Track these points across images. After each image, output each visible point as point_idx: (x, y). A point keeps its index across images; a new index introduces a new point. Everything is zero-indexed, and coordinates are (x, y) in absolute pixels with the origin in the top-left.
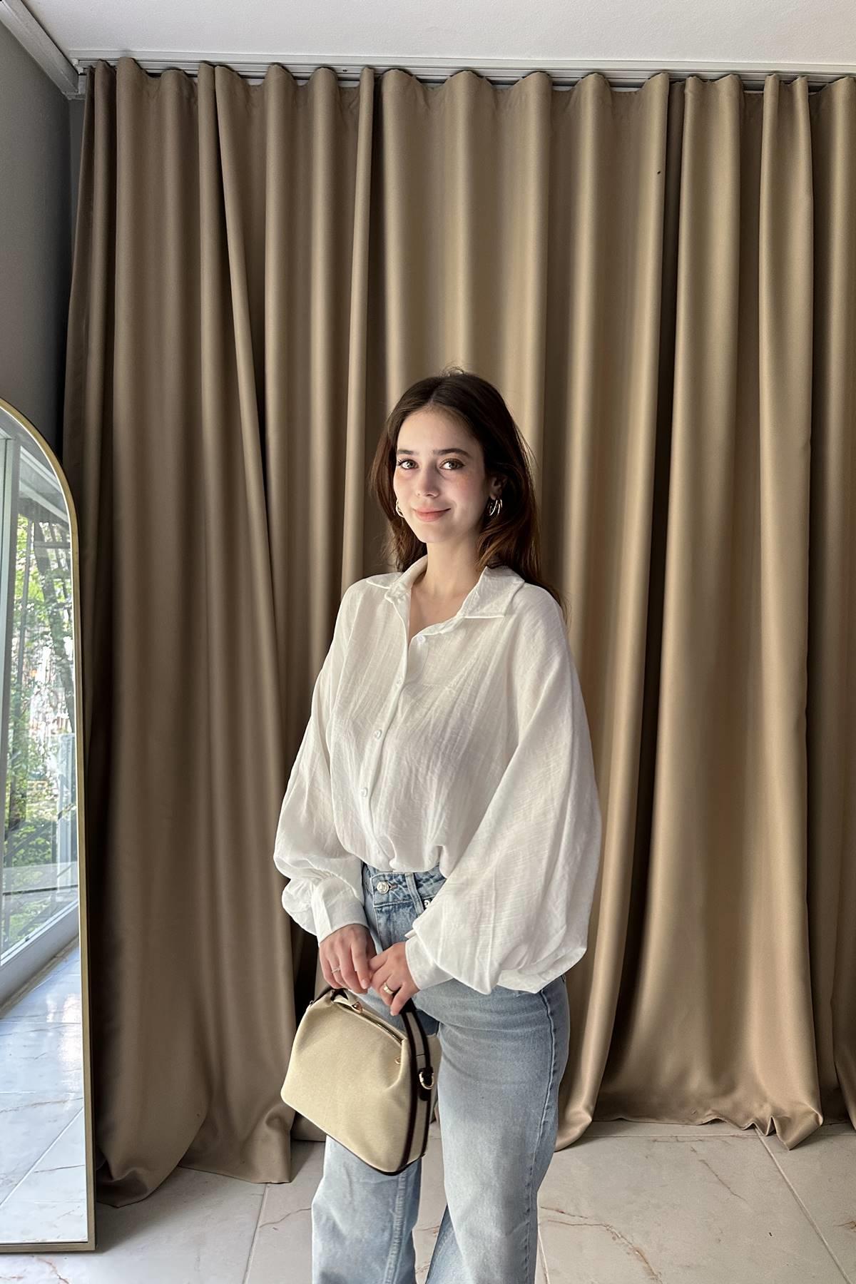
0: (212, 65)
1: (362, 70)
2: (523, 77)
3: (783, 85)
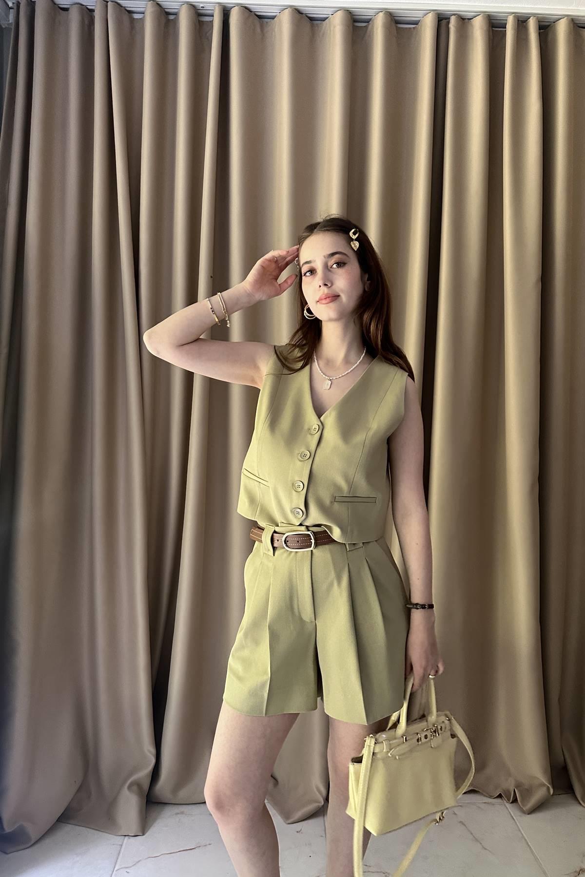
1: (216, 7)
2: (332, 15)
3: (520, 22)
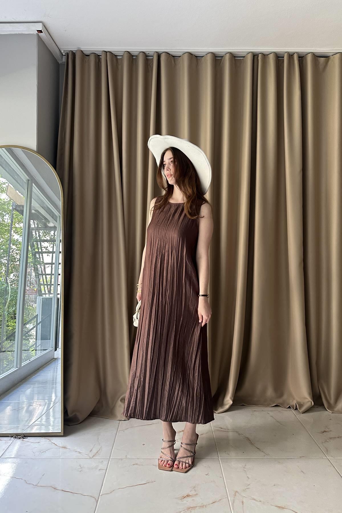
0: (106, 52)
1: (154, 53)
2: (206, 55)
3: (290, 56)
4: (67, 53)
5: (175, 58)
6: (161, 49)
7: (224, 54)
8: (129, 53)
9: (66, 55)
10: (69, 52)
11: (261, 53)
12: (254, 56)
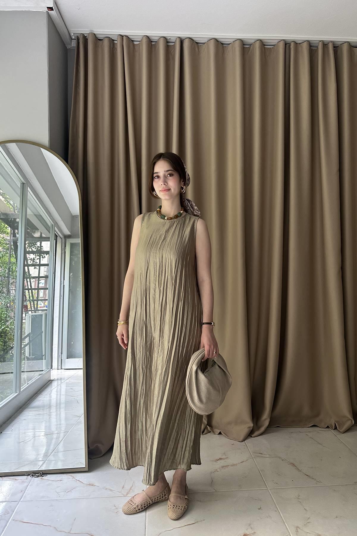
0: (123, 36)
1: (176, 39)
2: (233, 42)
3: (324, 45)
4: (78, 37)
5: (199, 45)
6: (184, 34)
7: (253, 41)
8: (148, 37)
9: (77, 39)
10: (80, 35)
11: (293, 42)
12: (286, 44)
